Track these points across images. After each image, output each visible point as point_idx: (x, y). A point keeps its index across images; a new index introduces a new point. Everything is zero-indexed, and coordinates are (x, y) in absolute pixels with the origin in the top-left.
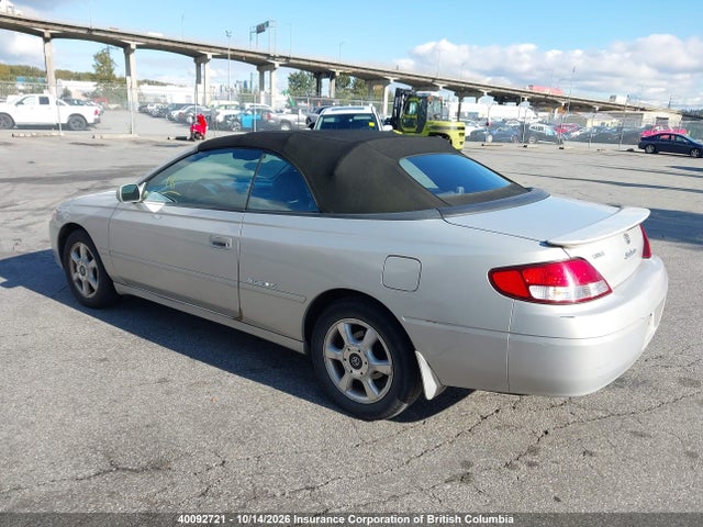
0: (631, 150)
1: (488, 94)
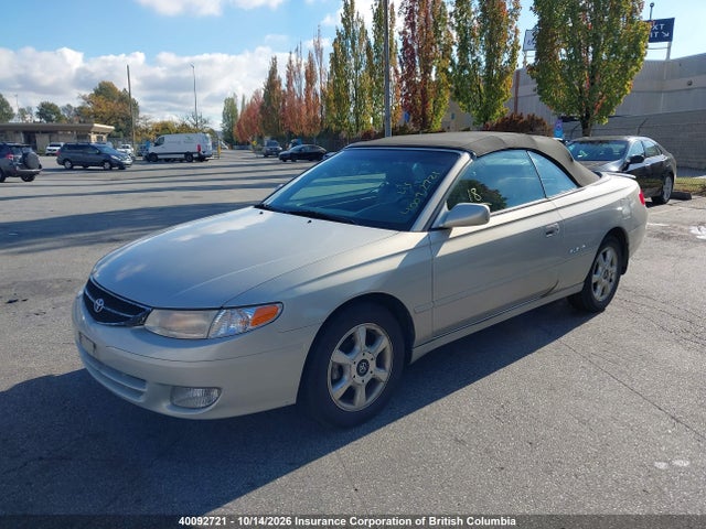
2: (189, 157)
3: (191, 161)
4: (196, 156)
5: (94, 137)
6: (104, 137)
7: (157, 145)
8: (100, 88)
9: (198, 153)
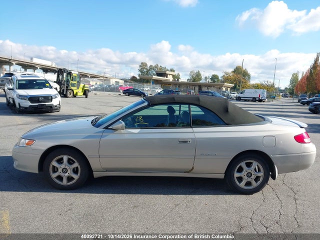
0: (120, 95)
1: (40, 68)
2: (254, 100)
3: (255, 102)
4: (258, 99)
5: (224, 89)
6: (229, 89)
7: (241, 93)
8: (236, 69)
9: (259, 98)
